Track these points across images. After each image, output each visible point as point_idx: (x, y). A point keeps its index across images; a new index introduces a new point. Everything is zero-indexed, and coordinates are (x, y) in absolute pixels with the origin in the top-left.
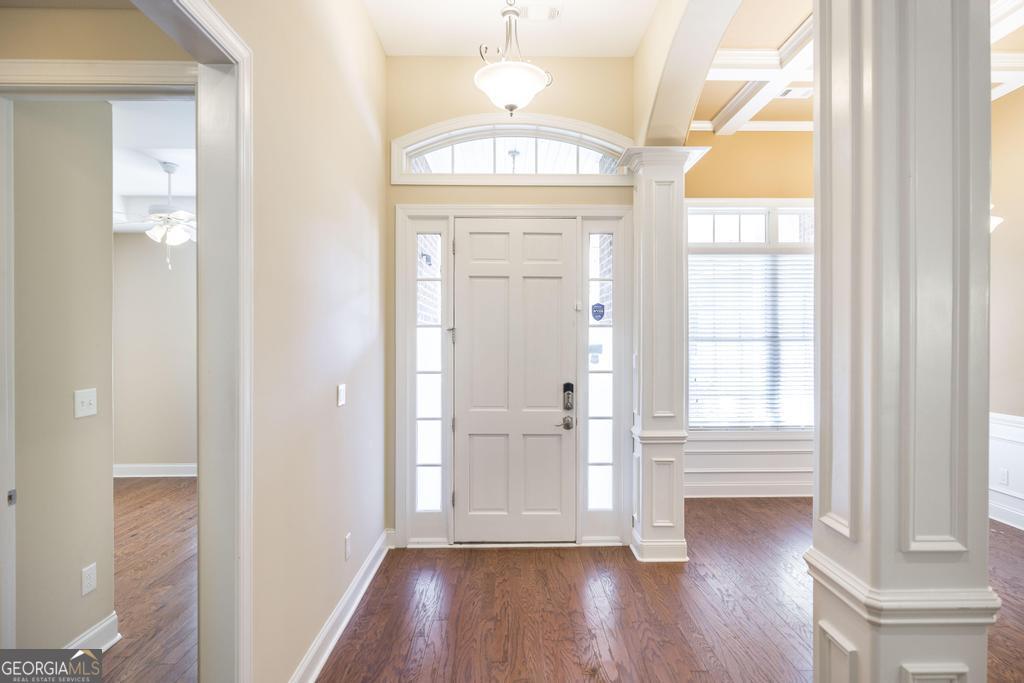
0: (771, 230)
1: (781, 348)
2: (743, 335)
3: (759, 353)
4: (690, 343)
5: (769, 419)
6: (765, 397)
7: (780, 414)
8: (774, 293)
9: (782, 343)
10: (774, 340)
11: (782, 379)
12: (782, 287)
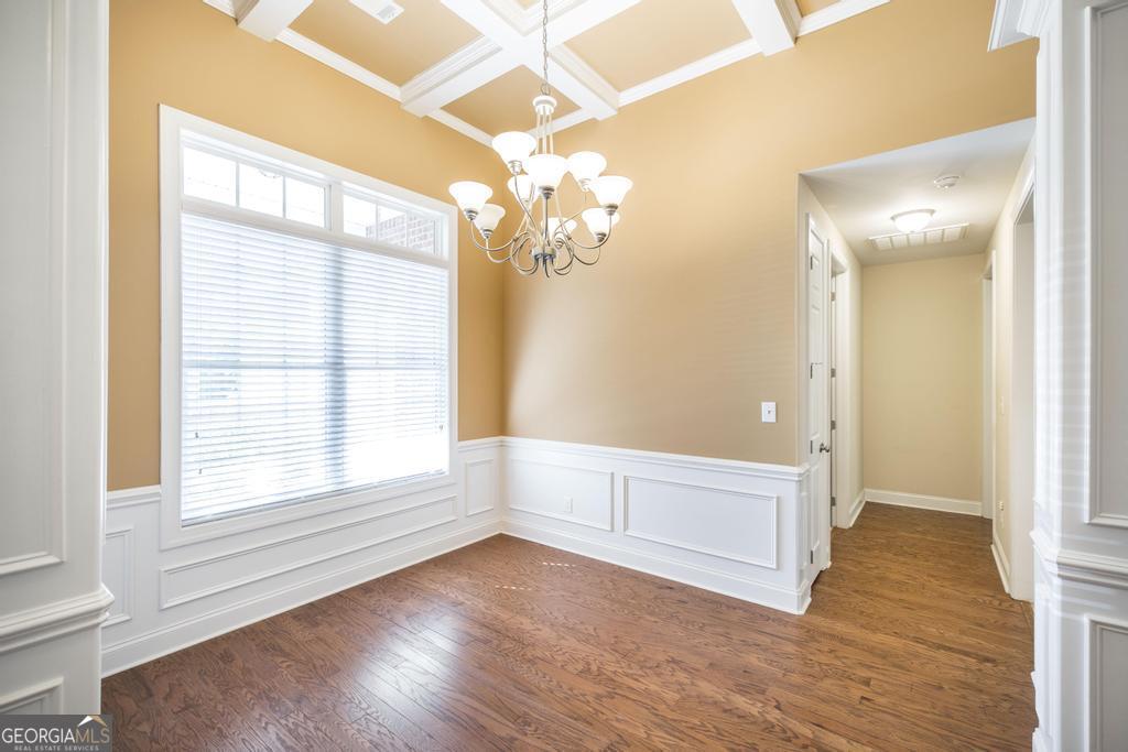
0: (333, 210)
1: (348, 379)
2: (288, 360)
3: (316, 386)
4: (184, 370)
5: (330, 481)
6: (323, 451)
7: (346, 472)
8: (337, 302)
9: (348, 373)
10: (337, 367)
11: (348, 422)
12: (349, 294)
